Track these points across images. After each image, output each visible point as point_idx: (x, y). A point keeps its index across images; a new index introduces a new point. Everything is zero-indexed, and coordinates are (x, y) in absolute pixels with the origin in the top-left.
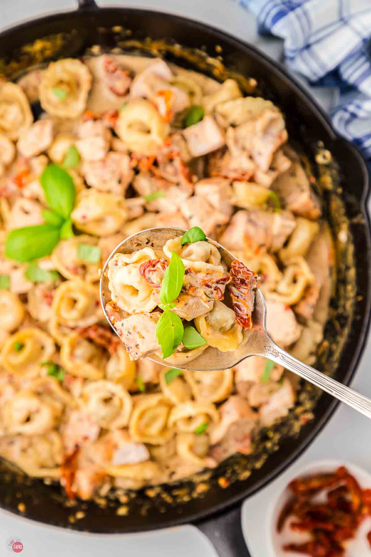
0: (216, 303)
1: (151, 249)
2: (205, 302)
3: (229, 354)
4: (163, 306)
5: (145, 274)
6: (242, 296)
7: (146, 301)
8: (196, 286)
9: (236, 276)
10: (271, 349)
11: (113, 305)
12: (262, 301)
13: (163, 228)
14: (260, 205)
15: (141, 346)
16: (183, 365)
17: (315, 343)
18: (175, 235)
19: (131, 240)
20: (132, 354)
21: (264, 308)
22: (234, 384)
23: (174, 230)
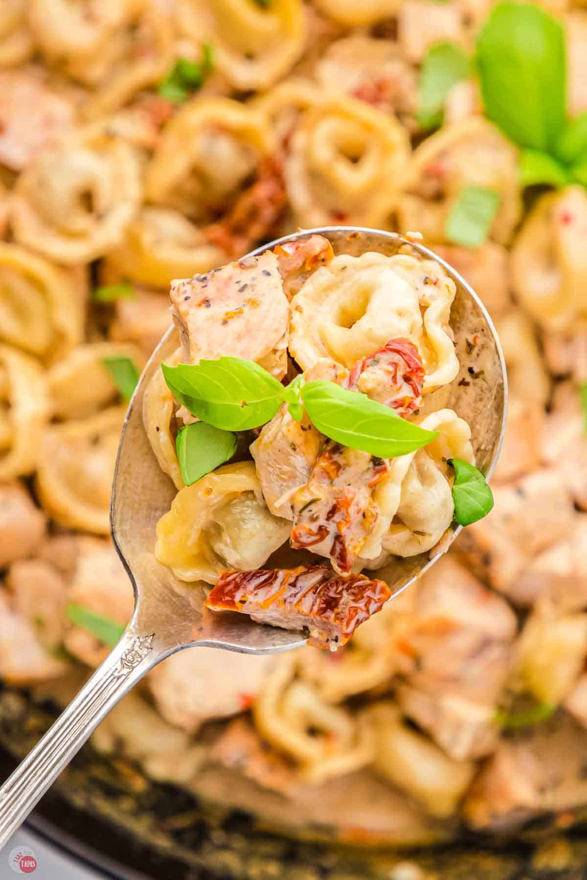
0: (285, 525)
1: (452, 378)
2: (292, 499)
3: (150, 539)
4: (299, 387)
5: (390, 352)
6: (295, 595)
7: (320, 343)
8: (336, 481)
9: (347, 590)
10: (145, 651)
11: (322, 256)
12: (274, 645)
13: (504, 417)
14: (524, 675)
15: (204, 312)
16: (140, 417)
17: (144, 757)
18: (481, 445)
19: (484, 330)
20: (188, 288)
21: (254, 649)
22: (76, 532)
23: (494, 445)
